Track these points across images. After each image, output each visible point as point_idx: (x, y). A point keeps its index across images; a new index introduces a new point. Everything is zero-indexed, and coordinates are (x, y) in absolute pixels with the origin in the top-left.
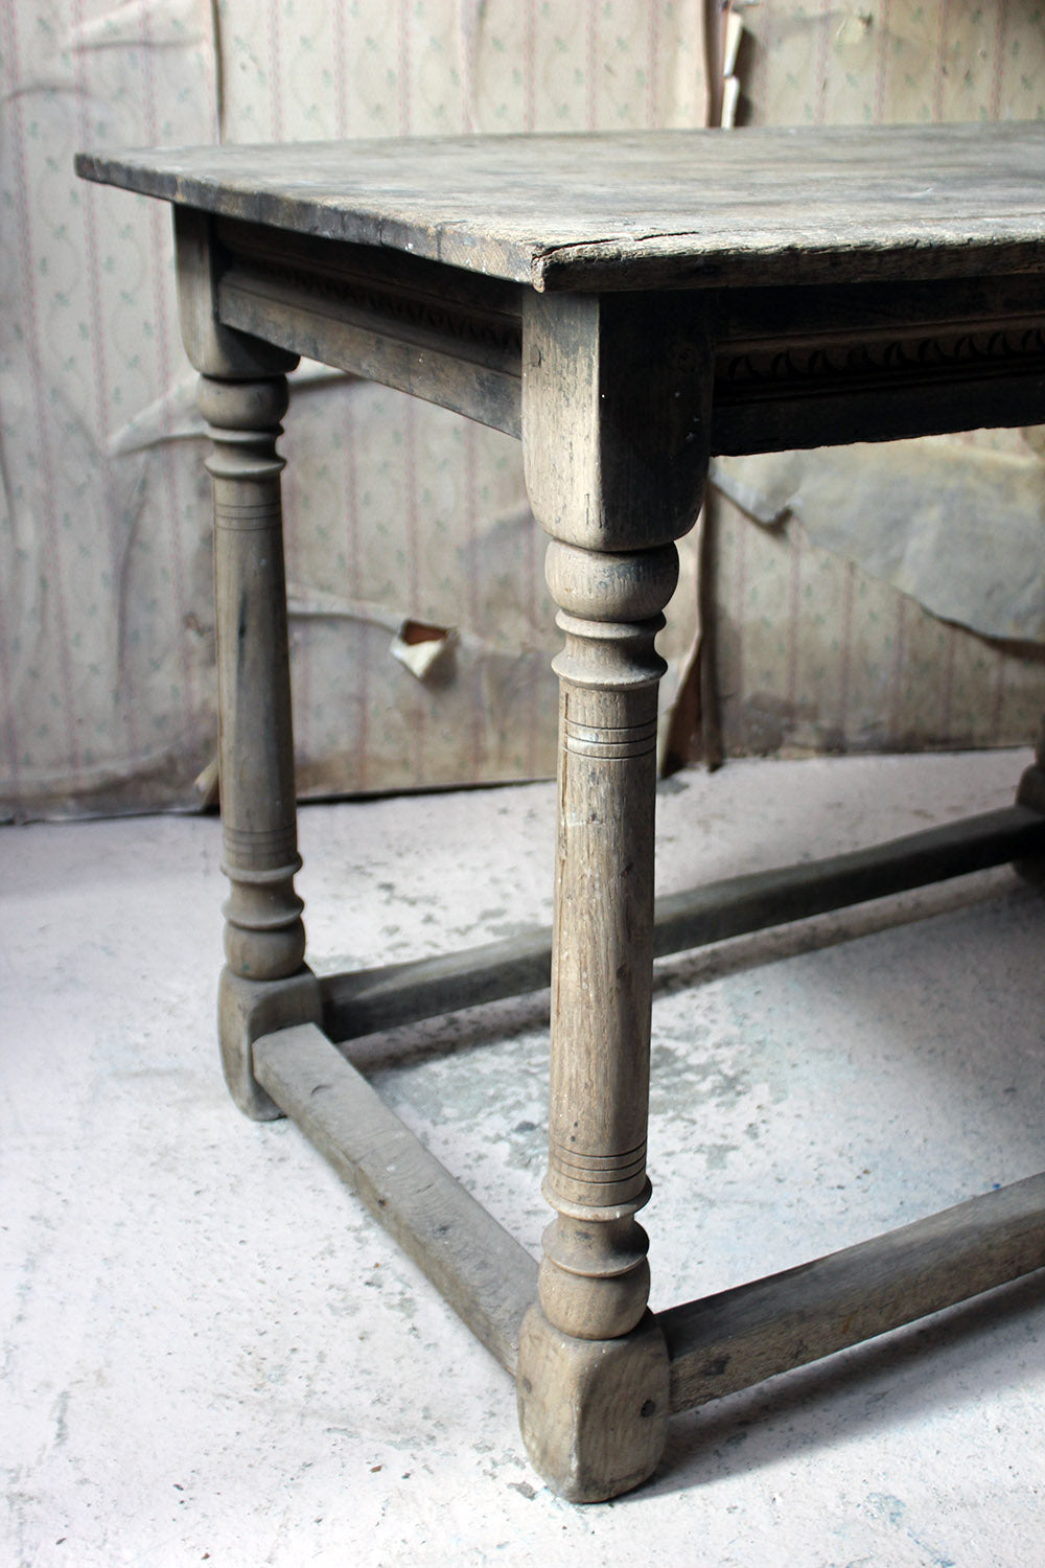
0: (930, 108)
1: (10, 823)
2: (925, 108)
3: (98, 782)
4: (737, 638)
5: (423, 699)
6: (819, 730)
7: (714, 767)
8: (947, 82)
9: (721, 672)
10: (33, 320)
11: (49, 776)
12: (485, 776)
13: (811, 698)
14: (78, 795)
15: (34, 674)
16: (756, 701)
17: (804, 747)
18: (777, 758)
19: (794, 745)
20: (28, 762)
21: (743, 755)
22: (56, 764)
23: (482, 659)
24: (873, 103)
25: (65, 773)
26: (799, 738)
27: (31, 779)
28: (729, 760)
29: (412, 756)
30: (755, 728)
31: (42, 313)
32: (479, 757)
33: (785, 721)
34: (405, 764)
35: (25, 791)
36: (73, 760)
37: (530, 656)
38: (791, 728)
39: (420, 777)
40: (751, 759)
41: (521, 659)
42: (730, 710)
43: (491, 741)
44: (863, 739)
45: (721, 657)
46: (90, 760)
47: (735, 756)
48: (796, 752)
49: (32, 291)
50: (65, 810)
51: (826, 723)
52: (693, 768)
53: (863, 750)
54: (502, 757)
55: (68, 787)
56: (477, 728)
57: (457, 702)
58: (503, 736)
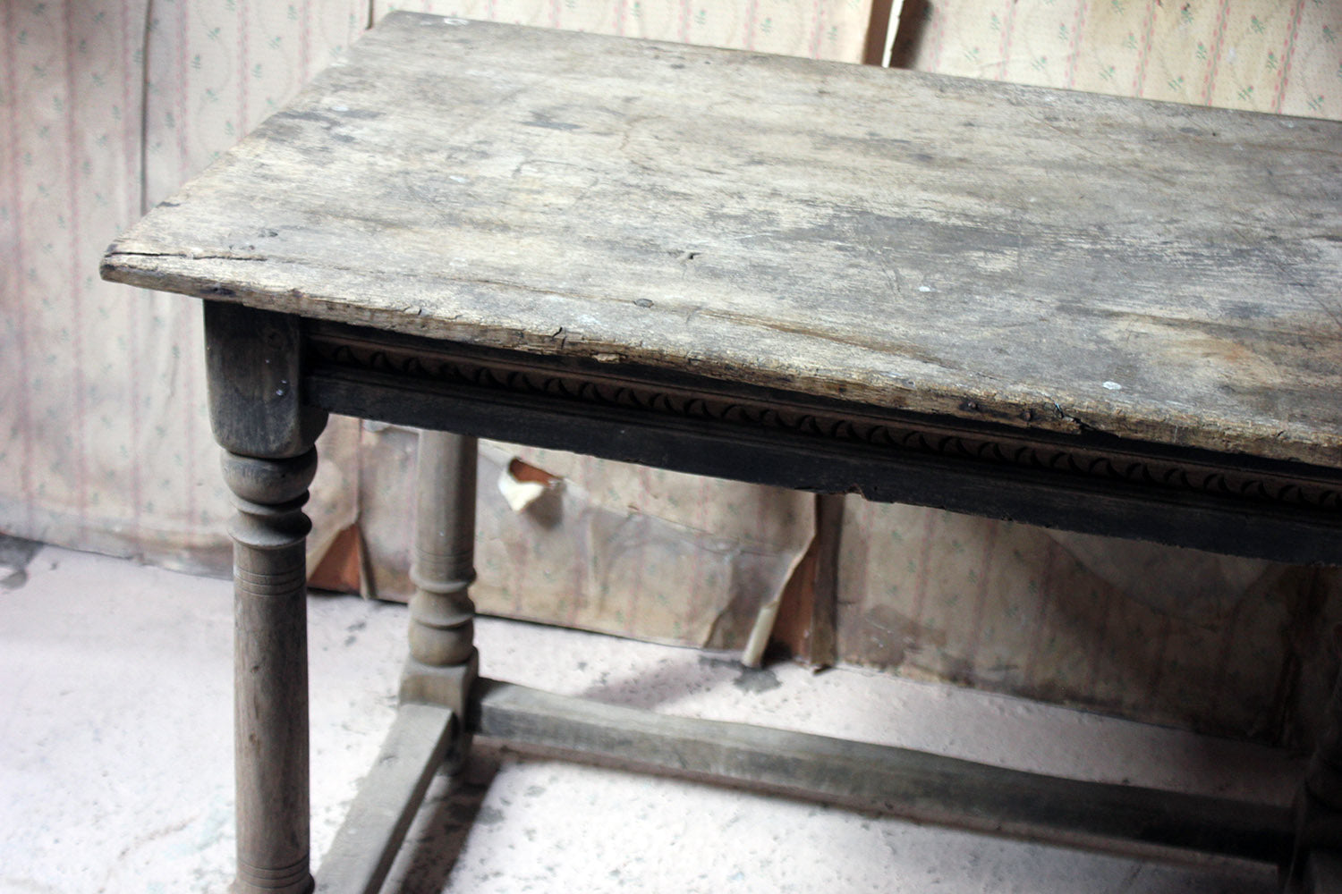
0: (1138, 36)
1: (129, 558)
2: (1131, 35)
3: (210, 541)
4: (864, 545)
5: (527, 533)
6: (945, 656)
7: (824, 668)
8: (1159, 11)
9: (842, 575)
10: (185, 111)
11: (167, 525)
12: (584, 619)
13: (939, 623)
14: (192, 548)
15: (161, 431)
16: (877, 612)
17: (927, 670)
18: (896, 675)
19: (914, 665)
20: (150, 508)
21: (859, 663)
22: (175, 516)
23: (587, 511)
24: (1071, 22)
25: (181, 526)
26: (922, 659)
27: (152, 524)
28: (842, 665)
29: (512, 586)
30: (874, 639)
31: (193, 103)
32: (579, 603)
33: (908, 639)
34: (504, 590)
35: (143, 533)
36: (190, 515)
37: (638, 519)
38: (914, 648)
39: (519, 608)
40: (867, 669)
41: (629, 519)
42: (846, 614)
43: (592, 589)
44: (995, 677)
45: (844, 559)
46: (206, 519)
47: (850, 662)
48: (917, 672)
49: (185, 84)
50: (179, 558)
51: (954, 651)
52: (801, 664)
53: (993, 687)
54: (602, 607)
55: (182, 539)
56: (579, 574)
57: (559, 544)
58: (605, 587)
